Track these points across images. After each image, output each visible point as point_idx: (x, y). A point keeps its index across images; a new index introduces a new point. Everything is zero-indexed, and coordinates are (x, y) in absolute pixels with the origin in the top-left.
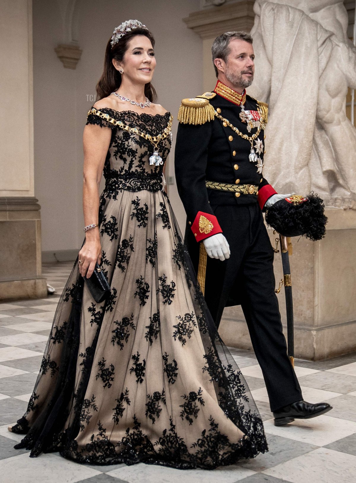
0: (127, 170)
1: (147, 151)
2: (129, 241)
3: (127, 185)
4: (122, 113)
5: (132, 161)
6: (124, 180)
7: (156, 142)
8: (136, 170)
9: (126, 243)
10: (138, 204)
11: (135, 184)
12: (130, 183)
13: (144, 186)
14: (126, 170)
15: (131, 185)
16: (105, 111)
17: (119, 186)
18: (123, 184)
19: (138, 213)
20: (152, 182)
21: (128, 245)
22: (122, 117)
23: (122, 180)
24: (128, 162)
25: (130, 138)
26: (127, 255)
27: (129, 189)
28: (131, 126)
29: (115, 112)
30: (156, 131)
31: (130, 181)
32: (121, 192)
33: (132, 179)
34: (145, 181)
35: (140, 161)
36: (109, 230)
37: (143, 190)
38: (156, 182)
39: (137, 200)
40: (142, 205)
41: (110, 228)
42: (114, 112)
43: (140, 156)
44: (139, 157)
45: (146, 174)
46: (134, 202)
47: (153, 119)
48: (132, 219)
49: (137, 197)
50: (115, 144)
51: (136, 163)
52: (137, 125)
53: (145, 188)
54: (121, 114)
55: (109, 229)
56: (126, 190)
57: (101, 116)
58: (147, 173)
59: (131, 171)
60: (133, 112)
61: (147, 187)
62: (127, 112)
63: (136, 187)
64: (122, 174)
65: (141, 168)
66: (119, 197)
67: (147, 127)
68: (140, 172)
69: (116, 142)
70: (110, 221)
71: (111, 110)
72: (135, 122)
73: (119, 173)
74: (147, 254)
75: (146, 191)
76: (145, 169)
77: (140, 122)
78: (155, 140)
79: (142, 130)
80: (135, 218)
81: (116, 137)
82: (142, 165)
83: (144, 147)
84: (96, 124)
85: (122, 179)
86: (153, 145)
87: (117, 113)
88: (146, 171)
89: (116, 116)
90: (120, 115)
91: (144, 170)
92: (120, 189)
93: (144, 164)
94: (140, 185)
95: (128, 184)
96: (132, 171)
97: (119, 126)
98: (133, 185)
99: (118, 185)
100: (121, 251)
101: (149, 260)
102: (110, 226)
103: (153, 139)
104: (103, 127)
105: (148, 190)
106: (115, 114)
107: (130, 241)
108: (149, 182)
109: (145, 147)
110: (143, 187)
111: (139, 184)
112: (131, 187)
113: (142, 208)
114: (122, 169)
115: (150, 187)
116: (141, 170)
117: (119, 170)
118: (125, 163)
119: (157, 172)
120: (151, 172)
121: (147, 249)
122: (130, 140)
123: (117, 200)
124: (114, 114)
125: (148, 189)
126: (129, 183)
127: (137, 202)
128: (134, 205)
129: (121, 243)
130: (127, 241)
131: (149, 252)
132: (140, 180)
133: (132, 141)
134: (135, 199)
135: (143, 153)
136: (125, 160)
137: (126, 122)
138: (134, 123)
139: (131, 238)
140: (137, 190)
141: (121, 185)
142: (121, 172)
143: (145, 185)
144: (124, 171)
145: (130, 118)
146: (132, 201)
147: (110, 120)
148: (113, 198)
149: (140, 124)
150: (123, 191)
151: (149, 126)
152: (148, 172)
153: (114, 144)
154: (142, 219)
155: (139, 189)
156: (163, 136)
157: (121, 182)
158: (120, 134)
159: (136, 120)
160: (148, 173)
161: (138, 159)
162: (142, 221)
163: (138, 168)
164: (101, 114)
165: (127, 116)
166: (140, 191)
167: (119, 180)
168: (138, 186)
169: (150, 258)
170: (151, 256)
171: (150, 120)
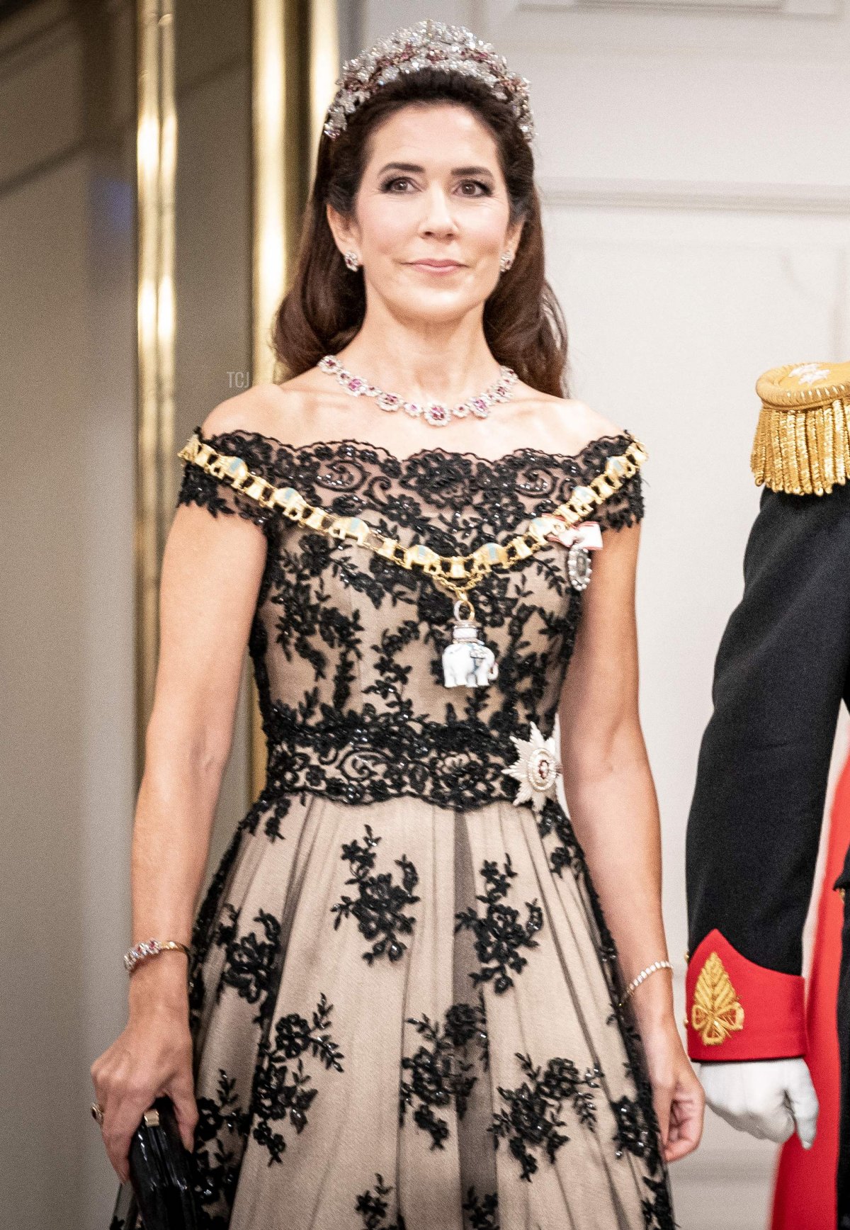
0: (331, 704)
1: (415, 619)
2: (311, 1025)
3: (328, 776)
4: (309, 451)
5: (345, 666)
6: (316, 750)
7: (461, 582)
8: (369, 708)
9: (296, 1029)
10: (367, 860)
11: (360, 771)
12: (340, 767)
13: (406, 779)
14: (324, 708)
15: (344, 773)
16: (232, 446)
17: (296, 779)
18: (312, 767)
19: (365, 900)
20: (449, 761)
21: (307, 1040)
22: (306, 469)
23: (309, 751)
24: (331, 672)
25: (328, 561)
26: (295, 1087)
27: (335, 790)
28: (342, 508)
29: (276, 447)
30: (479, 528)
31: (342, 754)
32: (303, 802)
33: (349, 748)
34: (412, 754)
35: (382, 666)
36: (249, 976)
37: (400, 795)
38: (472, 763)
39: (366, 839)
40: (384, 865)
41: (253, 968)
42: (269, 448)
43: (378, 643)
44: (375, 648)
45: (417, 728)
46: (351, 852)
47: (480, 474)
48: (336, 927)
49: (368, 829)
50: (278, 588)
51: (366, 673)
52: (374, 505)
53: (408, 788)
54: (305, 457)
55: (247, 972)
56: (319, 794)
57: (211, 468)
58: (420, 720)
59: (345, 711)
60: (367, 444)
61: (419, 786)
62: (334, 448)
63: (366, 783)
64: (312, 722)
65: (392, 698)
66: (289, 825)
67: (428, 512)
68: (387, 715)
69: (281, 581)
70: (252, 935)
71: (258, 438)
72: (365, 488)
73: (300, 719)
74: (403, 1085)
75: (419, 801)
76: (409, 703)
77: (396, 491)
78: (458, 570)
79: (391, 525)
80: (352, 922)
81: (283, 558)
82: (398, 685)
83: (394, 603)
84: (194, 503)
85: (308, 745)
86: (449, 595)
87: (283, 454)
88: (417, 710)
89: (278, 465)
90: (297, 462)
91: (406, 706)
92: (296, 791)
93: (405, 681)
94: (385, 776)
95: (331, 771)
96: (352, 713)
97: (283, 509)
98: (354, 774)
99: (294, 772)
100: (271, 1066)
101: (410, 1110)
102: (249, 955)
103: (446, 567)
104: (220, 514)
105: (425, 799)
106: (274, 458)
107: (317, 1025)
108: (433, 762)
109: (400, 603)
110: (399, 785)
111: (381, 769)
112: (345, 781)
113: (387, 879)
114: (312, 698)
115: (436, 785)
116: (391, 705)
117: (300, 704)
118: (320, 674)
119: (484, 716)
120: (448, 718)
121: (405, 1063)
122: (327, 573)
123: (282, 838)
124: (268, 457)
125: (427, 792)
126: (337, 763)
127: (366, 851)
128: (352, 862)
129: (273, 1034)
130: (302, 1023)
131: (417, 1078)
132: (387, 751)
133: (334, 576)
134: (359, 836)
135: (393, 632)
136: (318, 661)
137: (320, 492)
138: (359, 494)
139: (324, 1010)
140: (368, 798)
141: (302, 775)
142: (308, 713)
143: (412, 776)
144: (317, 710)
145: (343, 470)
146: (345, 847)
147: (248, 482)
148: (267, 832)
149: (390, 498)
150: (309, 797)
151: (440, 506)
152: (426, 716)
153: (274, 592)
154: (385, 926)
155: (380, 794)
156: (512, 552)
157: (306, 758)
158: (293, 546)
159: (376, 479)
160: (427, 721)
161: (371, 658)
162: (381, 936)
163: (375, 700)
164: (212, 459)
165: (330, 467)
166: (380, 800)
167: (299, 750)
168: (376, 778)
169: (417, 1101)
170: (423, 1097)
171: (458, 479)
